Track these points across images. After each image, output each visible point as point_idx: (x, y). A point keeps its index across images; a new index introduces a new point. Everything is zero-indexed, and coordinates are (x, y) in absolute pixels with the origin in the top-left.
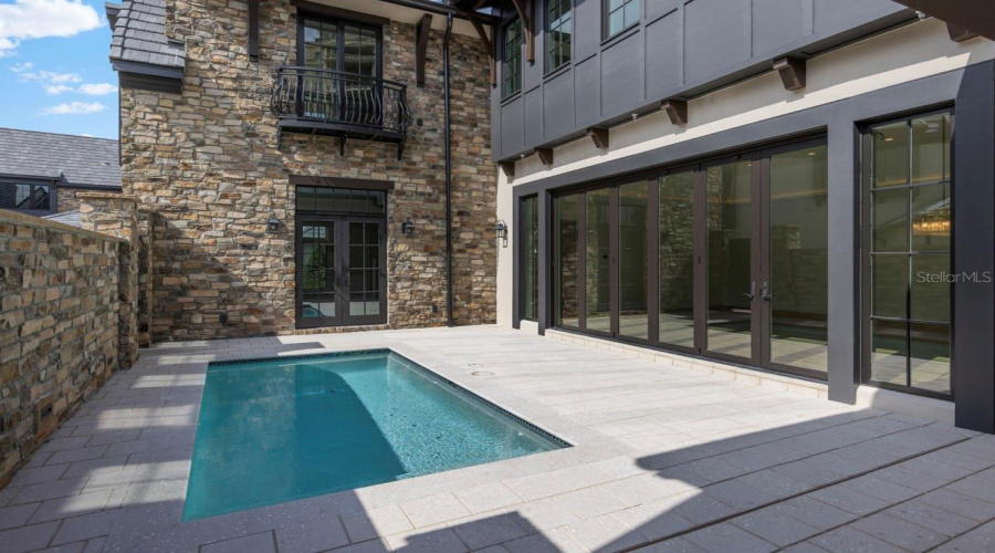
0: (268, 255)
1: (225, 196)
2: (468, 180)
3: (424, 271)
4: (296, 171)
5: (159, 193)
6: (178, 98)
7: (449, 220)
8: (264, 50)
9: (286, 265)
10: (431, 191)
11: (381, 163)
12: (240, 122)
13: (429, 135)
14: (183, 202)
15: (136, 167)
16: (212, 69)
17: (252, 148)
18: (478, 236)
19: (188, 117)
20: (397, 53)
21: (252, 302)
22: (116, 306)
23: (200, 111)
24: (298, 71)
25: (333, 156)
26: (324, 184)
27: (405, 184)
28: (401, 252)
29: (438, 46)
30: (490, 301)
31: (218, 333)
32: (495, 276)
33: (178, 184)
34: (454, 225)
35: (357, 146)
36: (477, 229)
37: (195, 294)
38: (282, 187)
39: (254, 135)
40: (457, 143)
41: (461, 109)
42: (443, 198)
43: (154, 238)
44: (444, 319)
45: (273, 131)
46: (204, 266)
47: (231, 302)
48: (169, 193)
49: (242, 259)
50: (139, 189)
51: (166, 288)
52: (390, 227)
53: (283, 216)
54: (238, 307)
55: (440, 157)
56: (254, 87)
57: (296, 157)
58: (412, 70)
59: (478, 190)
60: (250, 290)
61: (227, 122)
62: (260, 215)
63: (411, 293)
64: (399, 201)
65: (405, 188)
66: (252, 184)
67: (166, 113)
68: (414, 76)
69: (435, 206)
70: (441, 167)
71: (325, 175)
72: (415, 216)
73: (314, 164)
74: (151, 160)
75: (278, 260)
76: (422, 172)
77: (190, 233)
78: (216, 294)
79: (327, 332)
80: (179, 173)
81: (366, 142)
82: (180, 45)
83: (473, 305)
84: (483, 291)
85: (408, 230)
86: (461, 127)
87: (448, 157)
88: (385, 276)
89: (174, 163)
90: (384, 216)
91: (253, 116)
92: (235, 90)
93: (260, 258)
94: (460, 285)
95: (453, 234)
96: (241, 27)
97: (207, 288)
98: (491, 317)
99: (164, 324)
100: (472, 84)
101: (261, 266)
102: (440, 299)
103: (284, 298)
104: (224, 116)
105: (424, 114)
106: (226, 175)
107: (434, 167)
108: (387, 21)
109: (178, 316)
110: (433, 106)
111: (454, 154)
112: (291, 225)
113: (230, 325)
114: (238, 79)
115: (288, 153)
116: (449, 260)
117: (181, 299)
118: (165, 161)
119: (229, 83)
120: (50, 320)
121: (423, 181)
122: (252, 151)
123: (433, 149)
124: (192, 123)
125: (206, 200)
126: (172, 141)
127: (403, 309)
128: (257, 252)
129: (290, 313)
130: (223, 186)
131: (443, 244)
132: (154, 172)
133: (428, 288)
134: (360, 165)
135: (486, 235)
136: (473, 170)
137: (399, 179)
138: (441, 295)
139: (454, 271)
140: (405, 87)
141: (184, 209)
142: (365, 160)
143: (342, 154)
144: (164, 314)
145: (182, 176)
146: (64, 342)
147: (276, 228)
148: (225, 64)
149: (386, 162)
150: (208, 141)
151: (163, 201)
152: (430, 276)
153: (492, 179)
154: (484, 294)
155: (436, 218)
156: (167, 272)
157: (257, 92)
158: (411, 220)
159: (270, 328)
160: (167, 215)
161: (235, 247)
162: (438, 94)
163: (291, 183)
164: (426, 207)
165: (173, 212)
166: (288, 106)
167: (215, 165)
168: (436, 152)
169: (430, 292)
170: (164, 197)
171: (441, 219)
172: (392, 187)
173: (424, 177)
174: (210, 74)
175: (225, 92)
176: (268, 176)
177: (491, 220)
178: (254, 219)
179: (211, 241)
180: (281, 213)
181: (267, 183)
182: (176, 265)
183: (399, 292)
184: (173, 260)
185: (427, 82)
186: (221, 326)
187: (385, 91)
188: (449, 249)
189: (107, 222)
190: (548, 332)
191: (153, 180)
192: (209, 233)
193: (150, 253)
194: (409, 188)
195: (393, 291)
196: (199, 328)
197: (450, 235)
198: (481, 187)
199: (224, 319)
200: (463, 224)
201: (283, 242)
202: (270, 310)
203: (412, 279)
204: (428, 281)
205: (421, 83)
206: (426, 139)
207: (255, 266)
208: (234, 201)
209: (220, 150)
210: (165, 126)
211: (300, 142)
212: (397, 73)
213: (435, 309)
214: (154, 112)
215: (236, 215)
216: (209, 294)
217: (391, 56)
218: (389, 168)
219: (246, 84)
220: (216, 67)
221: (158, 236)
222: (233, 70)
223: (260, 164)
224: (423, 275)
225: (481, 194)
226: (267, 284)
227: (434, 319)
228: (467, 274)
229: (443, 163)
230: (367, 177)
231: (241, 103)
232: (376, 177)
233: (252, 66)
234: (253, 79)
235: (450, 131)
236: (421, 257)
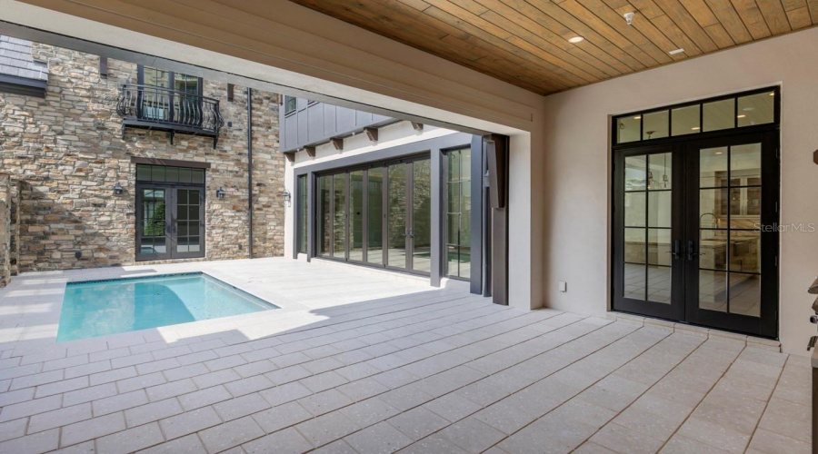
0: (114, 211)
1: (80, 170)
2: (264, 163)
3: (232, 222)
4: (136, 154)
5: (25, 167)
6: (42, 101)
7: (250, 188)
8: (112, 71)
9: (128, 218)
10: (238, 170)
11: (201, 150)
12: (92, 119)
13: (237, 133)
14: (46, 174)
15: (6, 148)
16: (70, 82)
17: (102, 138)
18: (271, 200)
19: (50, 114)
21: (102, 243)
23: (60, 110)
24: (139, 88)
25: (165, 145)
26: (158, 163)
27: (219, 165)
28: (216, 210)
30: (280, 241)
31: (73, 265)
32: (283, 226)
33: (42, 161)
34: (254, 192)
35: (182, 139)
36: (271, 195)
37: (55, 238)
38: (127, 165)
39: (104, 129)
40: (256, 139)
41: (260, 117)
42: (247, 174)
43: (22, 199)
44: (247, 254)
45: (119, 127)
46: (63, 219)
47: (84, 243)
48: (35, 167)
49: (93, 213)
50: (9, 164)
51: (31, 234)
52: (208, 193)
53: (126, 185)
54: (90, 247)
55: (245, 148)
56: (104, 96)
57: (136, 144)
58: (224, 89)
59: (272, 170)
60: (101, 235)
61: (82, 119)
62: (108, 184)
63: (223, 236)
64: (214, 176)
65: (219, 168)
66: (102, 162)
67: (32, 111)
68: (226, 94)
69: (241, 180)
70: (245, 154)
71: (159, 157)
72: (226, 186)
73: (150, 150)
74: (20, 144)
75: (122, 215)
76: (232, 157)
77: (51, 196)
78: (73, 238)
79: (159, 263)
80: (42, 153)
81: (190, 136)
82: (44, 64)
83: (267, 244)
84: (274, 235)
85: (220, 195)
86: (260, 129)
87: (250, 148)
88: (204, 226)
89: (37, 146)
90: (203, 185)
91: (102, 116)
92: (89, 97)
93: (107, 213)
94: (258, 231)
95: (253, 198)
97: (65, 234)
98: (280, 252)
100: (267, 101)
101: (109, 219)
102: (244, 240)
103: (126, 240)
104: (79, 115)
105: (232, 119)
106: (81, 156)
107: (240, 154)
109: (41, 253)
110: (240, 114)
111: (254, 146)
112: (132, 191)
113: (83, 259)
114: (91, 89)
115: (131, 141)
116: (251, 215)
117: (43, 242)
119: (84, 92)
121: (232, 163)
122: (102, 139)
123: (240, 142)
124: (53, 119)
125: (64, 173)
126: (37, 130)
127: (217, 247)
128: (105, 209)
129: (131, 250)
130: (79, 163)
131: (247, 204)
132: (21, 152)
133: (236, 233)
134: (185, 151)
135: (278, 199)
136: (268, 157)
137: (214, 162)
138: (244, 238)
139: (253, 222)
140: (218, 101)
141: (47, 179)
142: (189, 148)
143: (172, 144)
144: (29, 252)
145: (45, 155)
147: (120, 192)
148: (81, 79)
149: (205, 150)
150: (66, 132)
151: (29, 173)
152: (237, 225)
153: (281, 163)
154: (275, 238)
155: (241, 187)
156: (30, 222)
157: (106, 99)
158: (223, 189)
159: (115, 261)
160: (32, 183)
161: (88, 206)
162: (243, 106)
163: (132, 162)
164: (236, 180)
165: (37, 180)
166: (130, 110)
167: (72, 149)
168: (242, 144)
169: (237, 236)
170: (30, 170)
171: (245, 188)
172: (209, 167)
173: (233, 160)
174: (68, 85)
175: (81, 98)
176: (114, 157)
177: (281, 189)
178: (103, 187)
179: (68, 201)
180: (124, 183)
181: (114, 162)
182: (40, 218)
183: (214, 237)
184: (37, 214)
185: (235, 98)
186: (76, 260)
187: (204, 103)
188: (250, 207)
190: (314, 260)
191: (21, 158)
192: (67, 196)
193: (18, 209)
194: (222, 168)
195: (209, 235)
196: (58, 261)
197: (251, 199)
198: (273, 167)
199: (78, 255)
200: (261, 192)
201: (126, 203)
203: (224, 228)
204: (236, 229)
205: (231, 98)
206: (234, 136)
207: (103, 219)
208: (87, 174)
209: (76, 138)
210: (31, 120)
211: (140, 135)
212: (213, 91)
213: (240, 247)
214: (22, 110)
215: (89, 183)
216: (66, 238)
218: (207, 154)
219: (98, 93)
220: (73, 80)
221: (24, 197)
222: (87, 83)
223: (108, 149)
224: (232, 225)
225: (273, 172)
226: (113, 231)
227: (240, 254)
228: (263, 224)
229: (246, 151)
230: (191, 160)
231: (93, 107)
232: (197, 159)
233: (103, 82)
234: (103, 90)
235: (251, 131)
236: (230, 213)
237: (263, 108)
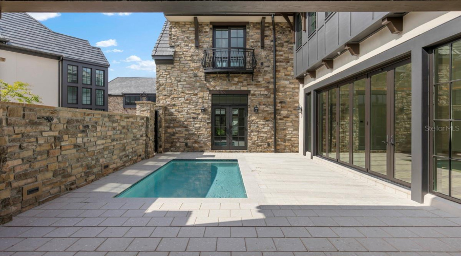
0: (201, 121)
1: (187, 100)
2: (285, 87)
3: (264, 128)
4: (211, 89)
5: (167, 100)
6: (172, 66)
7: (275, 105)
8: (201, 44)
9: (208, 125)
10: (267, 93)
11: (245, 83)
12: (192, 72)
13: (266, 69)
14: (174, 102)
15: (160, 91)
16: (183, 54)
17: (196, 81)
18: (290, 113)
19: (176, 72)
20: (252, 36)
21: (196, 139)
22: (144, 138)
23: (179, 70)
24: (213, 50)
25: (225, 82)
26: (222, 93)
27: (255, 91)
28: (253, 120)
29: (270, 29)
30: (296, 142)
31: (184, 150)
32: (298, 131)
33: (172, 96)
34: (277, 108)
35: (235, 77)
36: (289, 109)
37: (177, 135)
38: (207, 95)
39: (197, 76)
40: (279, 71)
41: (282, 55)
42: (272, 96)
43: (165, 116)
44: (273, 149)
45: (203, 74)
46: (180, 125)
47: (189, 139)
48: (170, 100)
49: (193, 123)
50: (161, 99)
51: (169, 133)
52: (249, 109)
53: (207, 107)
54: (191, 141)
55: (271, 78)
56: (197, 58)
57: (212, 83)
58: (259, 42)
59: (290, 91)
60: (195, 134)
61: (188, 72)
62: (199, 106)
63: (258, 137)
64: (252, 98)
65: (255, 93)
66: (196, 95)
67: (169, 72)
68: (259, 44)
69: (269, 100)
70: (272, 82)
71: (222, 89)
72: (260, 104)
73: (218, 85)
74: (164, 89)
75: (205, 123)
76: (263, 85)
77: (176, 114)
78: (184, 135)
79: (223, 152)
80: (173, 92)
81: (239, 75)
82: (173, 47)
83: (287, 144)
84: (292, 137)
85: (256, 111)
86: (281, 64)
87: (275, 77)
88: (247, 130)
89: (171, 89)
90: (246, 105)
91: (196, 69)
92: (191, 60)
93: (198, 123)
94: (280, 134)
95: (277, 112)
96: (193, 36)
97: (181, 134)
98: (296, 149)
99: (168, 145)
100: (287, 44)
101: (199, 125)
102: (271, 140)
103: (207, 138)
104: (187, 71)
105: (263, 60)
106: (187, 92)
107: (268, 83)
108: (248, 23)
109: (172, 143)
110: (268, 56)
111: (278, 76)
112: (210, 110)
113: (189, 147)
114: (192, 56)
115: (209, 82)
116: (275, 123)
117: (173, 137)
118: (168, 88)
119: (189, 58)
120: (109, 141)
121: (263, 89)
122: (196, 82)
123: (268, 75)
124: (177, 74)
125: (181, 102)
126: (171, 81)
127: (254, 144)
128: (198, 120)
129: (209, 144)
130: (187, 96)
131: (273, 116)
132: (165, 93)
133: (266, 135)
134: (236, 84)
135: (294, 112)
136: (287, 82)
137: (253, 89)
138: (271, 139)
139: (277, 128)
140: (254, 50)
141: (174, 105)
142: (238, 82)
143: (229, 80)
144: (168, 142)
145: (174, 93)
146: (115, 148)
147: (204, 111)
148: (187, 51)
149: (247, 82)
150: (182, 80)
151: (168, 103)
152: (266, 130)
153: (297, 86)
154: (292, 139)
155: (269, 105)
156: (168, 127)
157: (198, 60)
158: (258, 107)
159: (202, 149)
160: (169, 107)
161: (190, 119)
162: (270, 50)
163: (210, 93)
164: (265, 100)
165: (171, 106)
166: (209, 64)
167: (184, 89)
168: (270, 76)
169: (266, 137)
171: (272, 105)
172: (250, 93)
173: (264, 87)
174: (183, 56)
175: (187, 62)
176: (202, 91)
177: (296, 105)
178: (196, 108)
179: (182, 116)
180: (206, 105)
181: (201, 94)
182: (172, 125)
183: (253, 137)
184: (171, 123)
185: (265, 46)
186: (185, 147)
187: (247, 53)
188: (275, 118)
189: (143, 111)
190: (314, 157)
191: (165, 95)
192: (182, 113)
193: (163, 121)
194: (257, 92)
195: (250, 136)
196: (178, 147)
197: (276, 112)
198: (291, 90)
199: (186, 144)
200: (282, 107)
201: (207, 116)
202: (202, 142)
203: (258, 132)
204: (266, 133)
205: (263, 47)
206: (265, 71)
207: (197, 125)
208: (190, 101)
209: (185, 83)
210: (168, 76)
211: (213, 77)
212: (252, 44)
213: (269, 145)
214: (165, 72)
215: (191, 106)
216: (182, 135)
217: (250, 38)
218: (248, 85)
219: (195, 57)
220: (184, 53)
221: (166, 115)
222: (190, 53)
223: (199, 87)
224: (263, 130)
225: (291, 93)
226: (201, 132)
227: (268, 149)
228: (284, 130)
229: (272, 80)
230: (239, 89)
231: (193, 65)
232: (243, 88)
233: (197, 51)
234: (197, 55)
235: (276, 66)
236: (262, 122)
237: (284, 49)
